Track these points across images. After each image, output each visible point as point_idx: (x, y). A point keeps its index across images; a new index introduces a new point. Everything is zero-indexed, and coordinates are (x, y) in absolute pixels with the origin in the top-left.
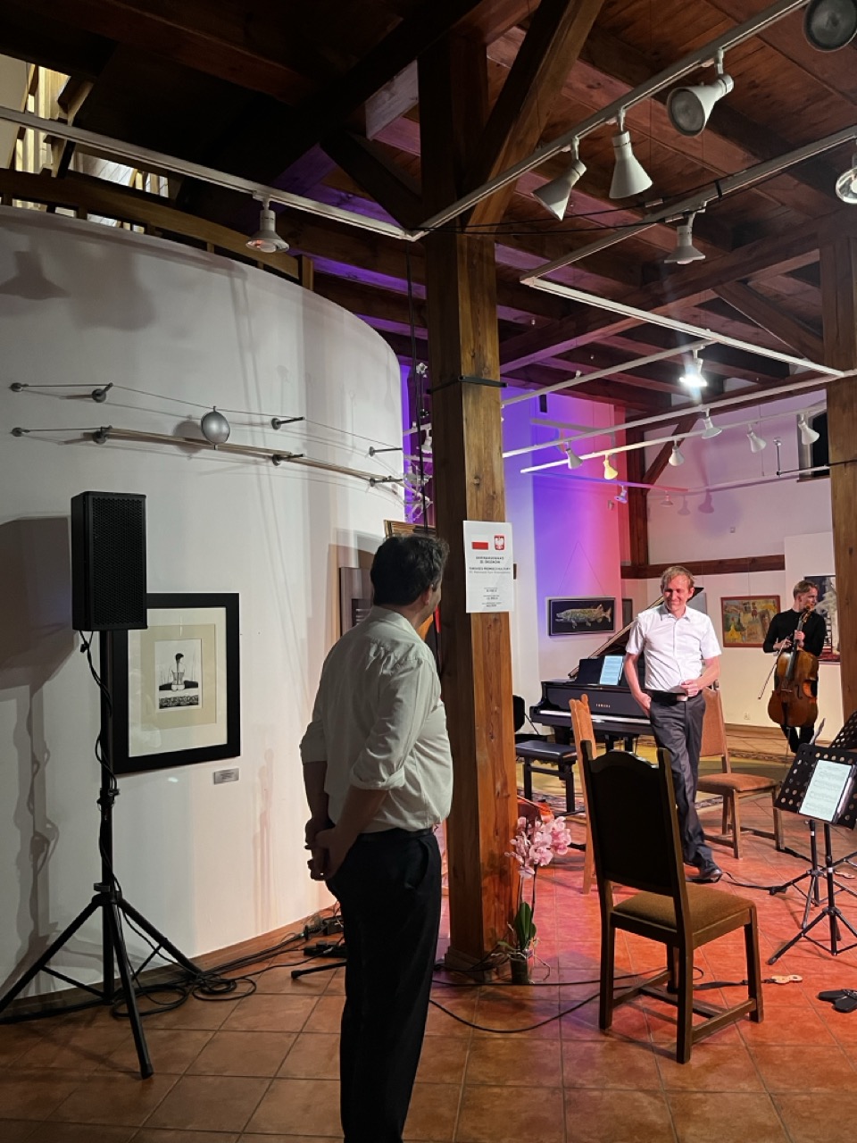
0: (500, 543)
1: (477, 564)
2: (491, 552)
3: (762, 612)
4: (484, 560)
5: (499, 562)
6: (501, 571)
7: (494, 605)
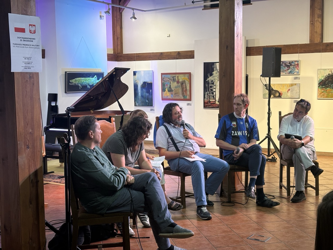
0: (33, 29)
1: (18, 41)
2: (27, 34)
3: (182, 81)
4: (23, 39)
5: (32, 41)
6: (34, 47)
7: (29, 68)
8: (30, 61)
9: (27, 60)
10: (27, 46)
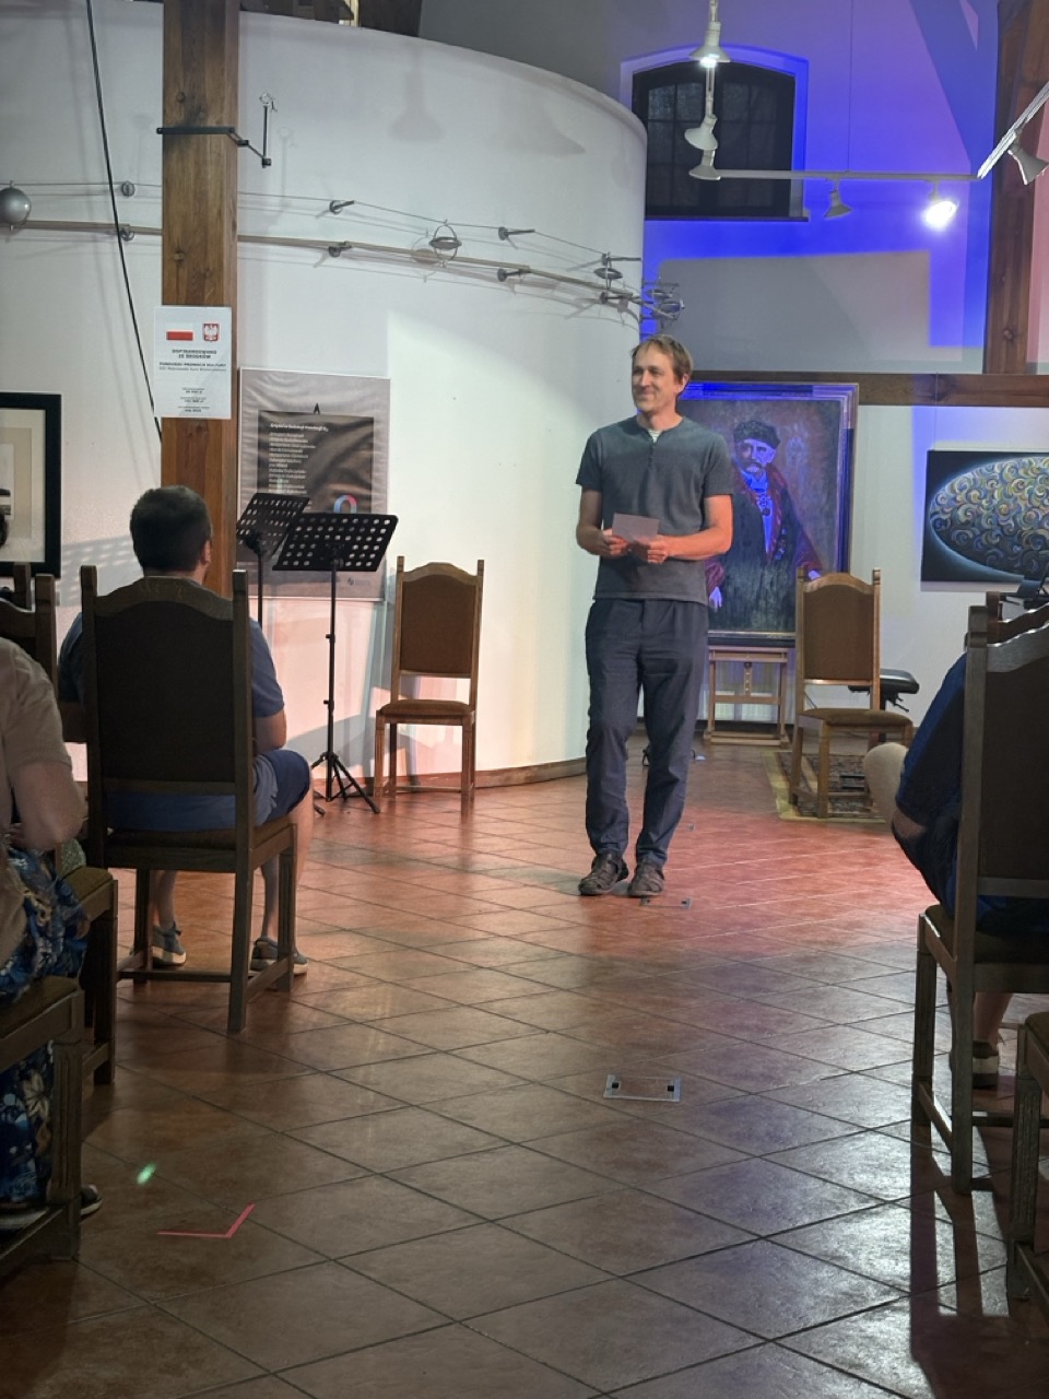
0: (211, 332)
1: (175, 358)
2: (197, 344)
4: (185, 354)
5: (209, 357)
6: (212, 368)
7: (197, 410)
8: (198, 395)
9: (191, 395)
10: (194, 367)
